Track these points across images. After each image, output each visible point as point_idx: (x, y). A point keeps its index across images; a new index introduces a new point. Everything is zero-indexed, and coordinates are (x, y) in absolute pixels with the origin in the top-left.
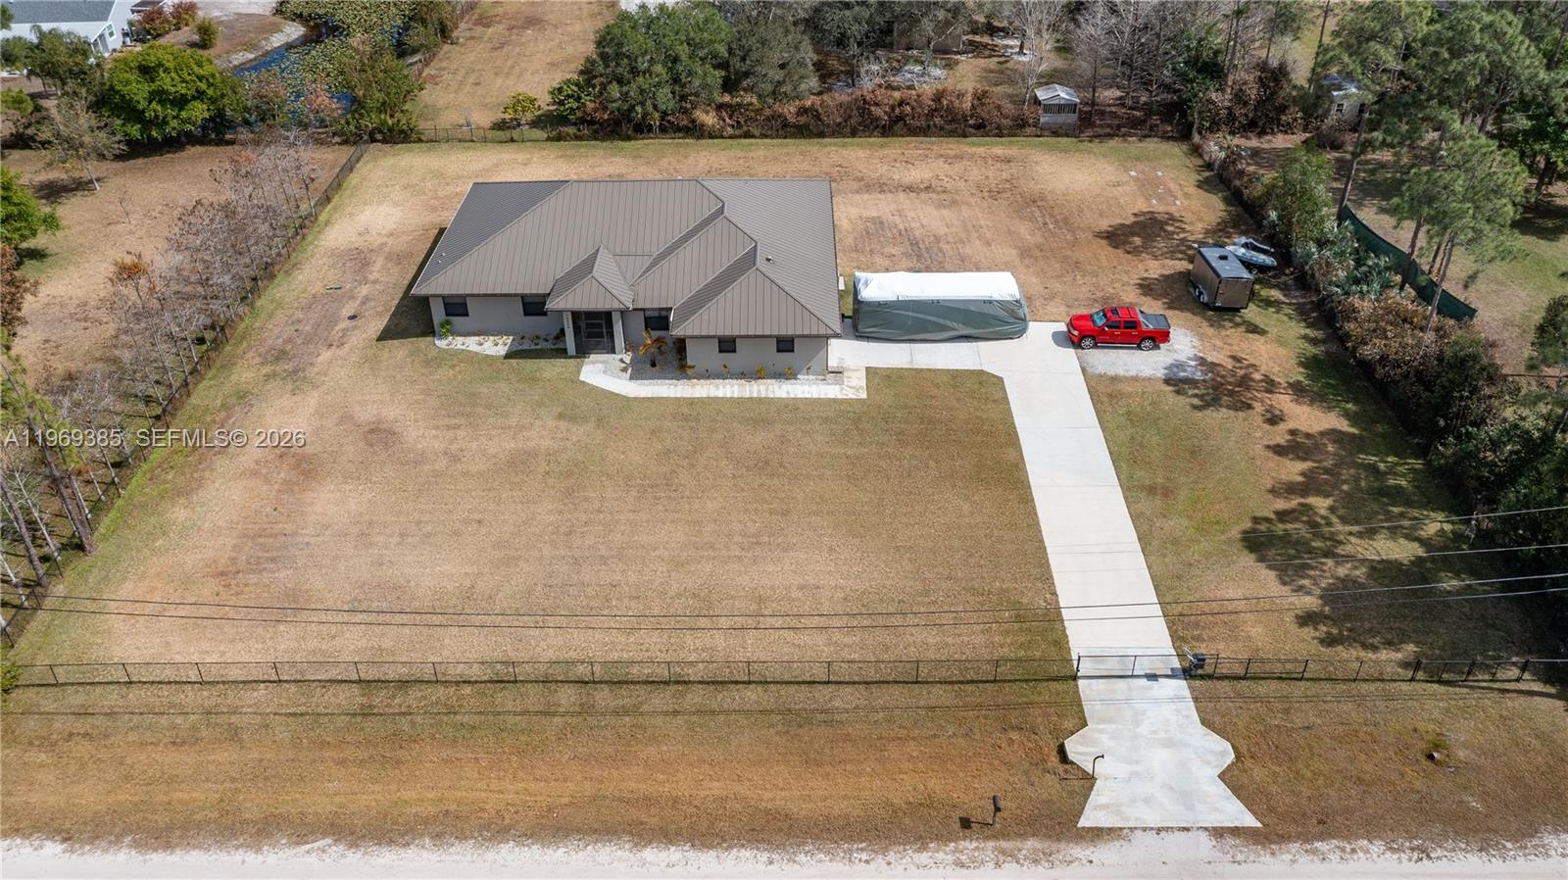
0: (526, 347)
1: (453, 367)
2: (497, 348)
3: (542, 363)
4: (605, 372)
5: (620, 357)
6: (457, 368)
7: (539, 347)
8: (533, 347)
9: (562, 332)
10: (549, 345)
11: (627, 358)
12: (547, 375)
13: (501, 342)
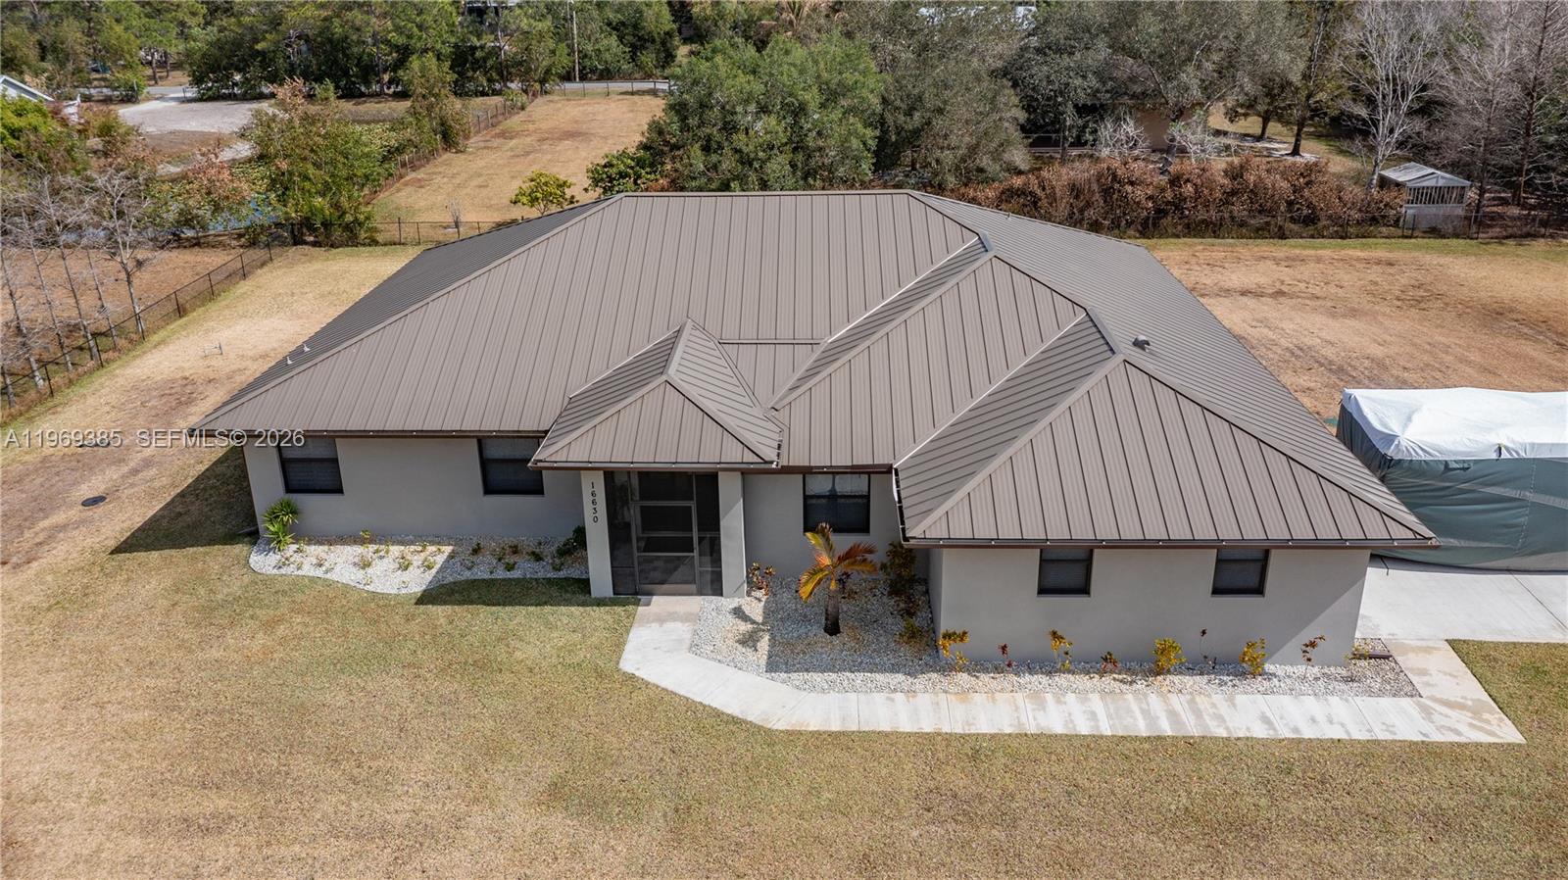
0: (481, 573)
1: (269, 626)
2: (406, 576)
3: (518, 616)
4: (694, 647)
5: (734, 603)
6: (281, 630)
7: (516, 574)
8: (501, 574)
9: (580, 534)
10: (543, 571)
11: (755, 608)
12: (526, 652)
13: (417, 560)
